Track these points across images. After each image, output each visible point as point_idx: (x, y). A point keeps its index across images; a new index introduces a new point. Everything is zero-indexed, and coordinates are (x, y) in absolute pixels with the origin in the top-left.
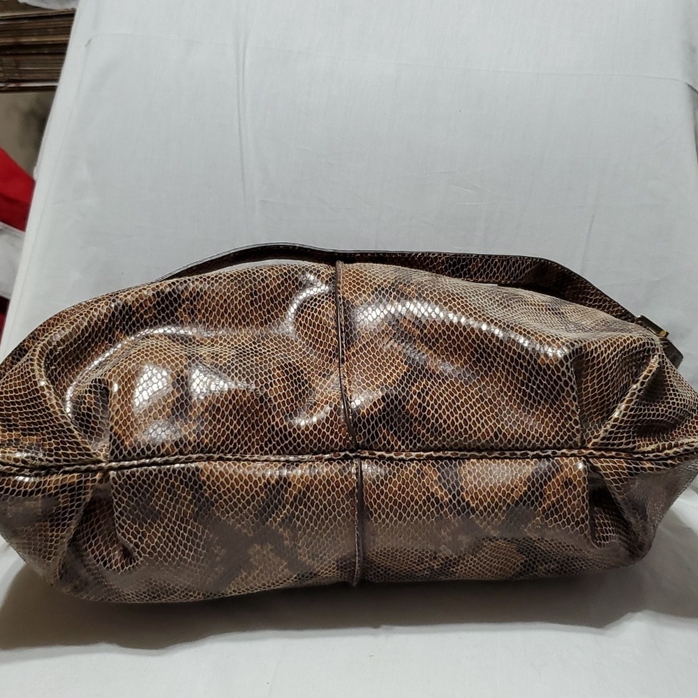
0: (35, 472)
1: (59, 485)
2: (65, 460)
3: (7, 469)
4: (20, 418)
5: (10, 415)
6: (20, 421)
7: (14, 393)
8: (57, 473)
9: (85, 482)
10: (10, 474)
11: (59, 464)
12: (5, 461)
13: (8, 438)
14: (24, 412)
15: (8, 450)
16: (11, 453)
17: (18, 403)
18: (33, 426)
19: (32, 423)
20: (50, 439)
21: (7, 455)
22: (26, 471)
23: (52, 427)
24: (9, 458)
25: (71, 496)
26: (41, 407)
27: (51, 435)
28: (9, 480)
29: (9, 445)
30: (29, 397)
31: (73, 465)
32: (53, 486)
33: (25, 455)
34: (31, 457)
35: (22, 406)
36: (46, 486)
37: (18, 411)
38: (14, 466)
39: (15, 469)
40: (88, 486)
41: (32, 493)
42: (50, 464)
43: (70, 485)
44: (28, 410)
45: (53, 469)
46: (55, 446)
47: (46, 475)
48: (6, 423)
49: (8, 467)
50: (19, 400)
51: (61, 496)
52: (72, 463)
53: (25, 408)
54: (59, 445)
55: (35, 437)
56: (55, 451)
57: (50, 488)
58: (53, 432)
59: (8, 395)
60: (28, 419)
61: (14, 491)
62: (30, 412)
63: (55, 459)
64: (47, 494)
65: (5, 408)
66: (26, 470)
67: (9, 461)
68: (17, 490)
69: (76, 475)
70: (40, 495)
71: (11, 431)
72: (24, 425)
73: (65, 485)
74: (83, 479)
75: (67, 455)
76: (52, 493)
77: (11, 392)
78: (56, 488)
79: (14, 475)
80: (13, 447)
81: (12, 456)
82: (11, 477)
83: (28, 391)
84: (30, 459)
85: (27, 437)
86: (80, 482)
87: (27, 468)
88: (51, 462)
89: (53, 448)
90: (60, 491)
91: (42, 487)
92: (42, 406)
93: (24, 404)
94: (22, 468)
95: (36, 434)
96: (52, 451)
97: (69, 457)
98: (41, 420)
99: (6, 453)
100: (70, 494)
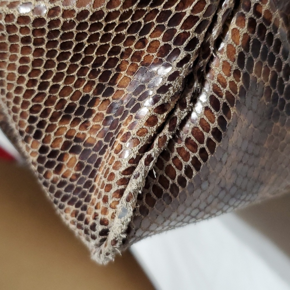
0: (188, 100)
1: (235, 66)
2: (198, 30)
3: (159, 144)
4: (76, 86)
5: (62, 101)
6: (81, 89)
7: (25, 76)
8: (212, 59)
9: (257, 14)
10: (171, 143)
11: (198, 46)
12: (144, 140)
13: (100, 123)
14: (68, 71)
15: (125, 129)
16: (133, 124)
17: (47, 75)
18: (101, 68)
19: (95, 65)
20: (143, 42)
21: (134, 132)
22: (180, 114)
23: (122, 26)
24: (142, 132)
25: (264, 57)
26: (74, 30)
27: (136, 35)
28: (180, 150)
29: (115, 125)
30: (44, 46)
31: (215, 18)
32: (231, 78)
33: (148, 102)
34: (159, 91)
35: (54, 70)
36: (224, 91)
37: (61, 83)
38: (160, 129)
39: (166, 131)
40: (267, 11)
41: (222, 121)
42: (191, 63)
43: (246, 47)
44: (67, 62)
45: (201, 63)
46: (160, 38)
47: (203, 82)
48: (73, 116)
49: (156, 141)
50: (42, 69)
51: (253, 74)
52: (210, 18)
53: (61, 66)
54: (163, 27)
55: (123, 73)
56: (171, 43)
57: (233, 85)
58: (134, 28)
59: (25, 88)
60: (82, 72)
61: (203, 150)
62: (73, 60)
63: (187, 49)
64: (237, 97)
65: (46, 104)
66: (176, 114)
67: (148, 135)
68: (204, 145)
69: (233, 25)
70: (233, 110)
71: (90, 113)
72: (91, 83)
73: (241, 56)
74: (250, 14)
75: (192, 19)
76: (241, 87)
77: (21, 80)
78: (237, 73)
79: (176, 138)
80: (123, 118)
81: (141, 124)
82: (177, 146)
83: (31, 45)
84: (163, 96)
85: (115, 88)
86: (252, 23)
87: (174, 110)
88: (186, 60)
89: (162, 44)
90: (245, 69)
91: (223, 100)
92: (72, 23)
93: (53, 65)
94: (170, 119)
95: (119, 69)
96: (167, 48)
97: (197, 18)
98: (98, 43)
99: (128, 134)
100: (259, 57)
